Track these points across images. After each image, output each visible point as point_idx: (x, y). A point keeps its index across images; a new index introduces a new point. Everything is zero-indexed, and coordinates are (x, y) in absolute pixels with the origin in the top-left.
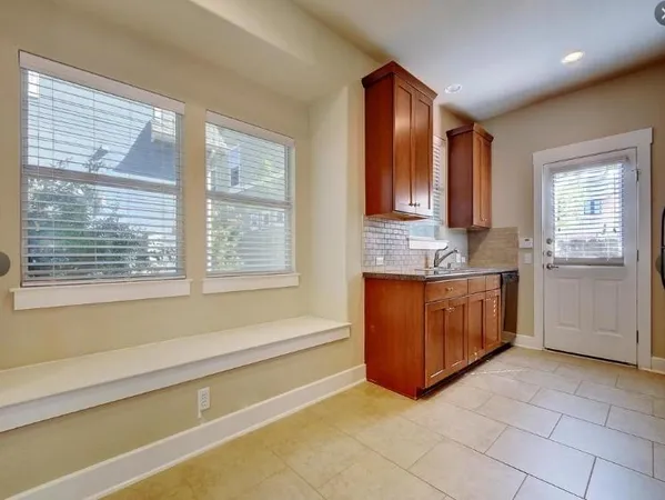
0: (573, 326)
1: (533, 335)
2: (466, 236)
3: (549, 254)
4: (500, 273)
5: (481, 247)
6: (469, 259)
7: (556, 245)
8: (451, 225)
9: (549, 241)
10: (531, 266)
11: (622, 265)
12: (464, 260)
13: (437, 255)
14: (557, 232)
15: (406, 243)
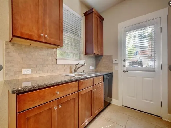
0: (134, 97)
1: (118, 100)
2: (95, 59)
3: (124, 66)
4: (103, 75)
5: (100, 63)
6: (96, 68)
7: (127, 62)
8: (86, 54)
9: (124, 61)
10: (117, 71)
11: (155, 71)
12: (93, 68)
13: (75, 67)
14: (127, 57)
15: (55, 61)
